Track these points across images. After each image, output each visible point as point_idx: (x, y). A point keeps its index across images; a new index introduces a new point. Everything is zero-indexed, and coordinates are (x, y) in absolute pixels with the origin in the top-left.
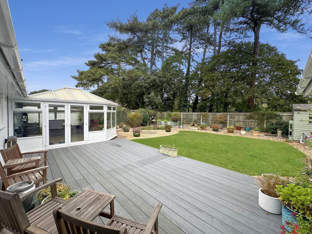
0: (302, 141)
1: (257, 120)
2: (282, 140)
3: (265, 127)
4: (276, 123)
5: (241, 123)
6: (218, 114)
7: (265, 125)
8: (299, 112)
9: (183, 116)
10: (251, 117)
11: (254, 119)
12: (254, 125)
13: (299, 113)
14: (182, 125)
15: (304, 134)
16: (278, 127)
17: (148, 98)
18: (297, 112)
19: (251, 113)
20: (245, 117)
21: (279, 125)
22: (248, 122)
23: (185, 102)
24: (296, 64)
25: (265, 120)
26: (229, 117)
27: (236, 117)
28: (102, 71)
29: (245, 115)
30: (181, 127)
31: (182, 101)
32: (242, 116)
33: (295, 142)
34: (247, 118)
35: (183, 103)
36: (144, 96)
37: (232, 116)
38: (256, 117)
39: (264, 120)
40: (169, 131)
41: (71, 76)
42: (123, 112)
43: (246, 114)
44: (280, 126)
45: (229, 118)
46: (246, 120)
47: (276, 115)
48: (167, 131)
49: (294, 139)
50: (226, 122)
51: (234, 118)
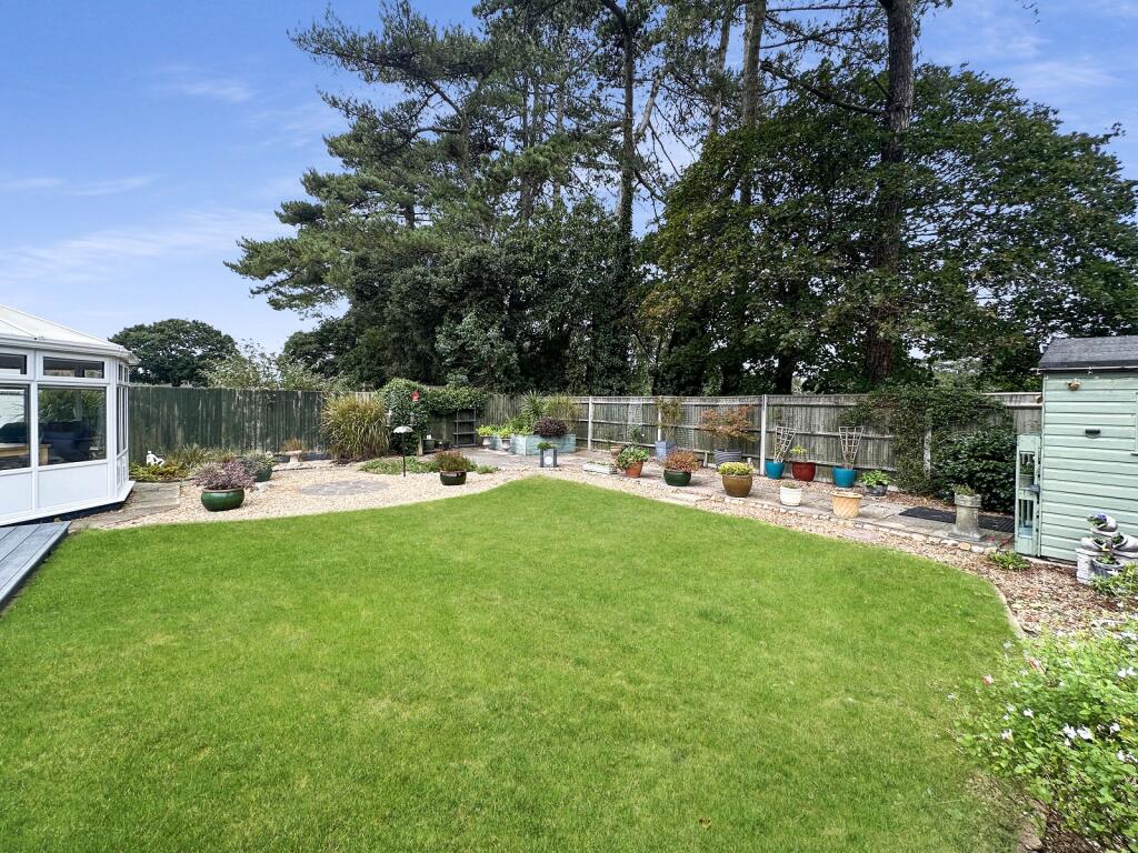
0: (1087, 566)
1: (892, 430)
2: (976, 549)
3: (928, 465)
4: (974, 450)
5: (820, 446)
6: (724, 401)
7: (927, 456)
8: (1076, 381)
9: (595, 413)
10: (859, 419)
11: (876, 428)
12: (878, 456)
13: (1074, 389)
14: (551, 451)
15: (1100, 521)
16: (983, 470)
17: (451, 336)
18: (1062, 382)
19: (865, 398)
20: (834, 415)
21: (988, 458)
22: (850, 443)
23: (613, 353)
24: (1107, 150)
25: (930, 434)
26: (768, 419)
27: (800, 415)
28: (326, 238)
29: (838, 407)
30: (549, 460)
31: (601, 347)
32: (822, 410)
33: (1053, 569)
34: (844, 422)
35: (604, 355)
36: (438, 329)
37: (780, 411)
38: (888, 414)
39: (923, 431)
40: (460, 480)
41: (227, 265)
42: (306, 395)
43: (843, 400)
44: (993, 463)
45: (767, 423)
46: (840, 434)
47: (981, 405)
48: (447, 481)
49: (1046, 551)
50: (752, 439)
51: (791, 419)
